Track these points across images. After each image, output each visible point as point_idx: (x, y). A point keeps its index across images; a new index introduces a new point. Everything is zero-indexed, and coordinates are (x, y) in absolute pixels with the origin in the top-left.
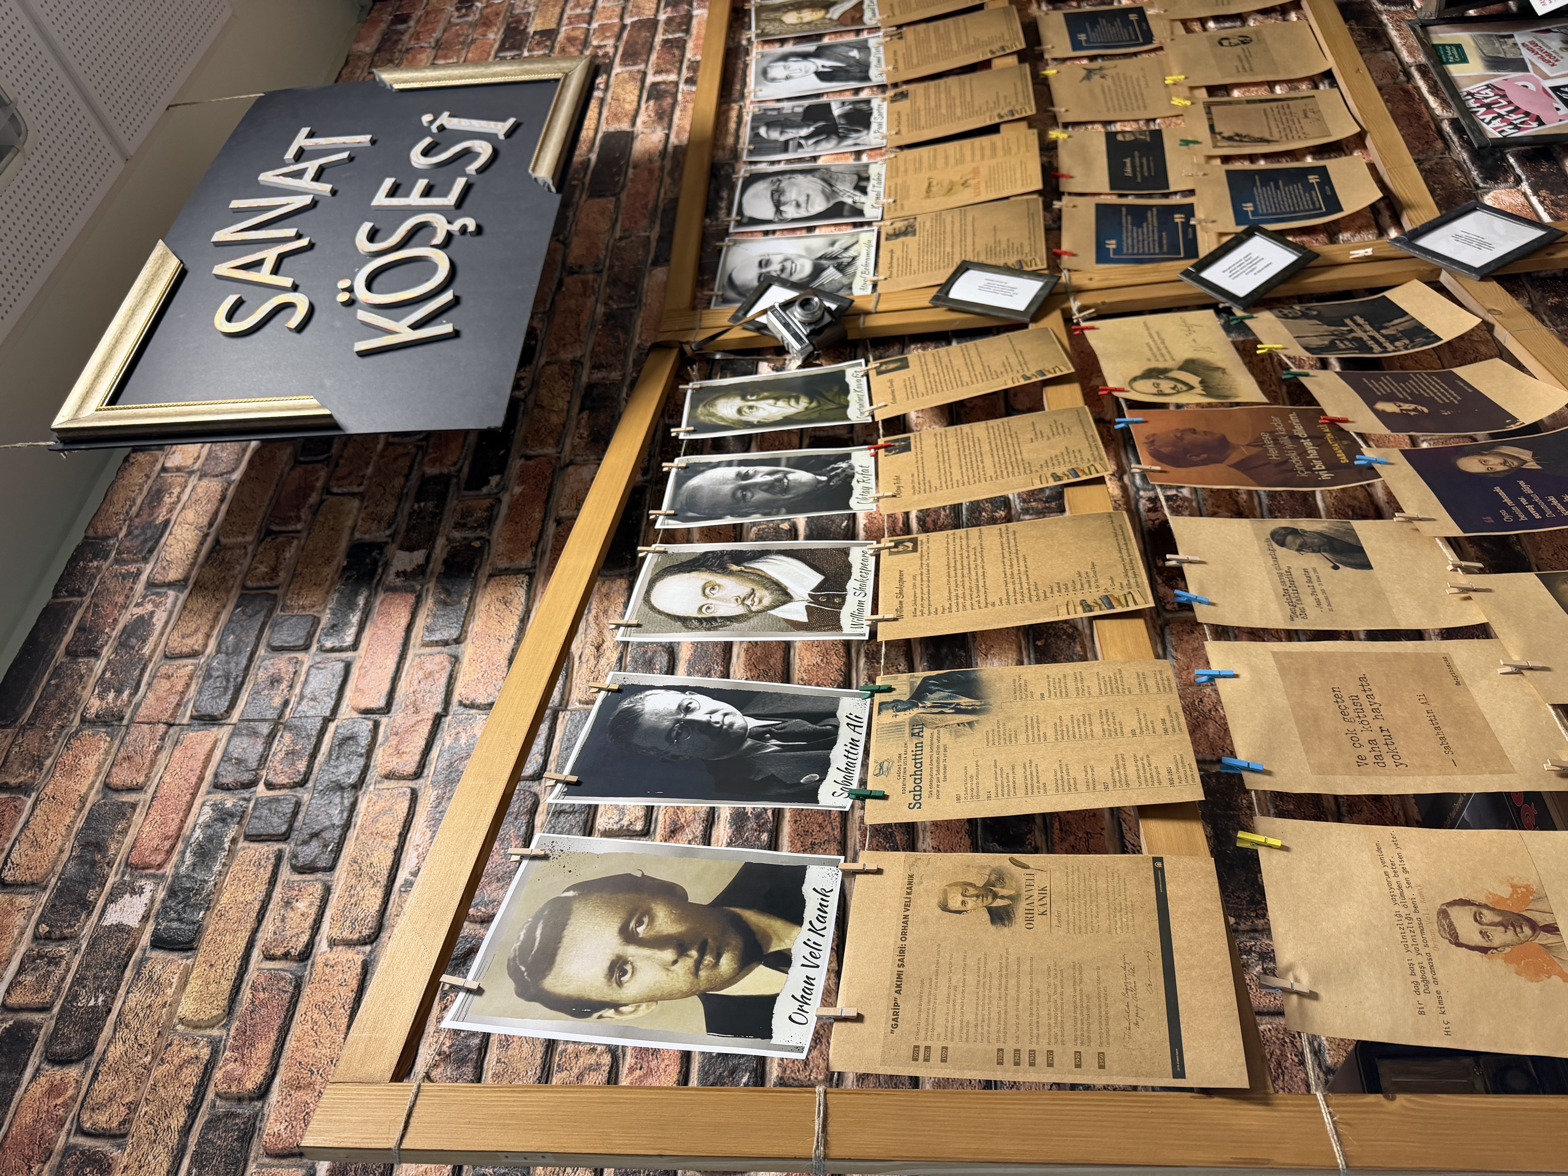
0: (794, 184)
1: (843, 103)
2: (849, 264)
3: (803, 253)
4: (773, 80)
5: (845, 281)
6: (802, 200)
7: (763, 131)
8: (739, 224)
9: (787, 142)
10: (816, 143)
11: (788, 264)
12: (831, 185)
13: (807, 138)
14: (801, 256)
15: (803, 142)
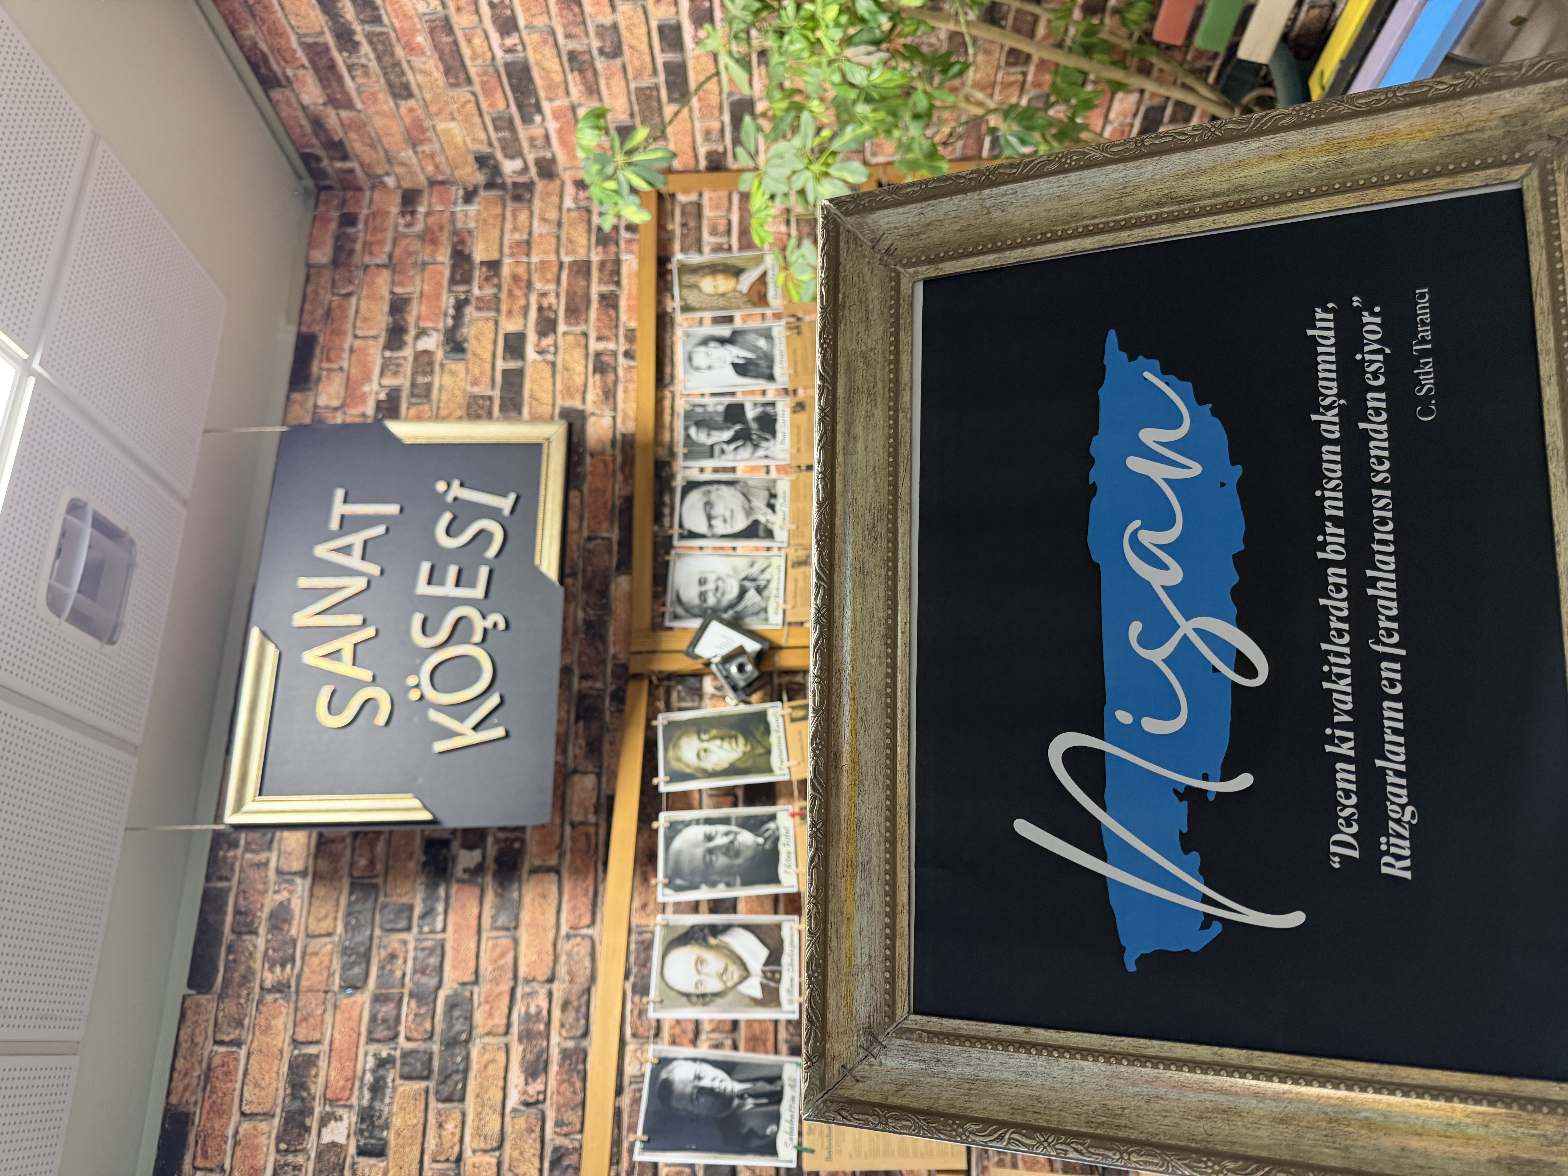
0: (719, 497)
1: (755, 404)
2: (766, 587)
3: (731, 573)
4: (697, 369)
5: (763, 605)
6: (728, 514)
7: (693, 431)
8: (682, 537)
9: (712, 447)
10: (736, 449)
11: (720, 583)
12: (749, 501)
13: (729, 442)
14: (729, 576)
15: (725, 447)
